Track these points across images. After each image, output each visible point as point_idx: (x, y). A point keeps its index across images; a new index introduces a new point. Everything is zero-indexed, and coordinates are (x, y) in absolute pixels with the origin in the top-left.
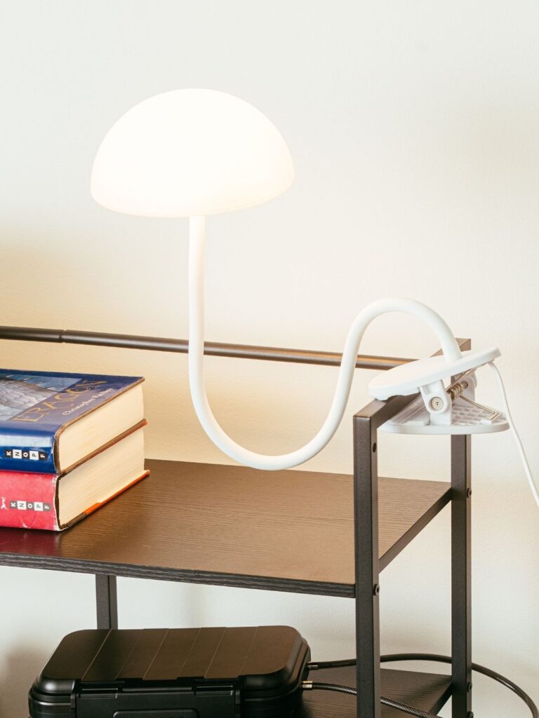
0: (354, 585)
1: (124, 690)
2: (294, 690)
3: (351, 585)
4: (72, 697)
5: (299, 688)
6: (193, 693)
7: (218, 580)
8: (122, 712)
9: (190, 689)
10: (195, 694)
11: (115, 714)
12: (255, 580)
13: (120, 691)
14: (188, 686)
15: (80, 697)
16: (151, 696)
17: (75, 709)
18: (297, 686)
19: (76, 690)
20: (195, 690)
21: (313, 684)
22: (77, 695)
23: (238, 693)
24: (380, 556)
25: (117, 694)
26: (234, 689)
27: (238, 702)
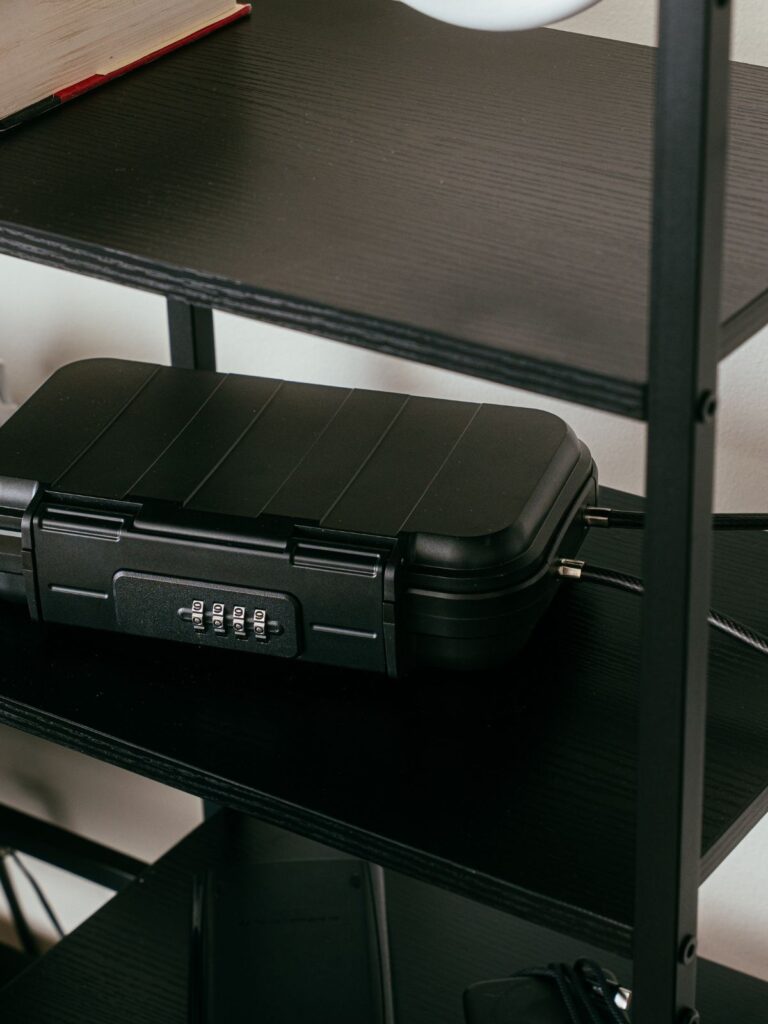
0: (645, 388)
1: (138, 525)
2: (534, 580)
3: (634, 385)
4: (25, 523)
5: (548, 573)
6: (286, 557)
7: (299, 318)
8: (131, 575)
9: (283, 546)
10: (292, 561)
11: (119, 575)
12: (388, 333)
13: (130, 528)
14: (279, 539)
15: (40, 525)
16: (193, 548)
17: (33, 551)
18: (546, 568)
19: (37, 508)
20: (293, 550)
21: (584, 569)
22: (35, 521)
23: (390, 574)
24: (724, 315)
25: (120, 533)
26: (383, 564)
27: (389, 594)
